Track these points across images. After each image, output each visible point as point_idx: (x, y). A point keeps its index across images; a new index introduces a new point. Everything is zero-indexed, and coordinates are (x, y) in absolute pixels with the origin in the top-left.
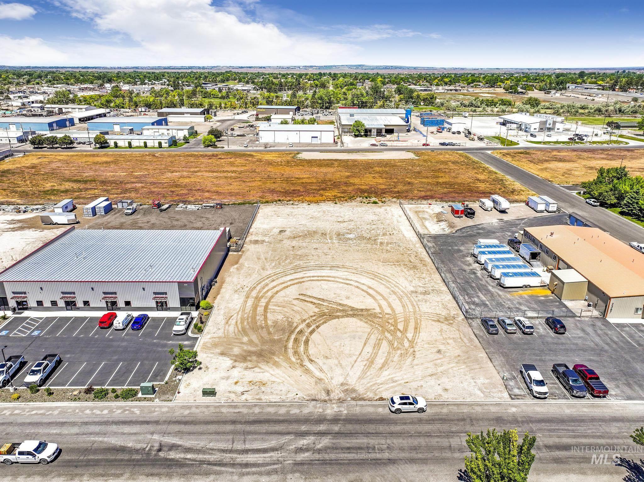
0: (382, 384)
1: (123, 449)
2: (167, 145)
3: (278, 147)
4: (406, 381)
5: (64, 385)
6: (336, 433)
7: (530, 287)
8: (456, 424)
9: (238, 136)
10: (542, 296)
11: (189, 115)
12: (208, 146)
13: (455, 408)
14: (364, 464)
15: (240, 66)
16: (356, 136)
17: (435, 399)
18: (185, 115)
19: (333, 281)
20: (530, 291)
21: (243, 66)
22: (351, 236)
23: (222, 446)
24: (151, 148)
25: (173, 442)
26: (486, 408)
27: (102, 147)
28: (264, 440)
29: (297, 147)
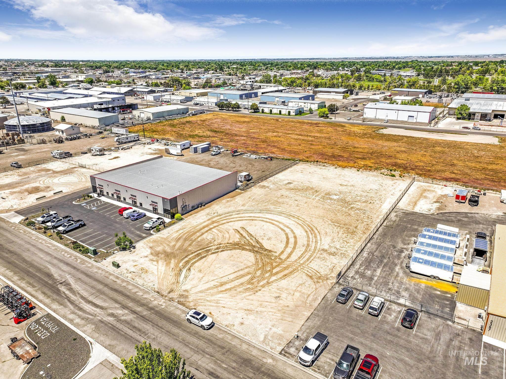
0: (208, 301)
1: (50, 276)
2: (294, 114)
3: (375, 122)
4: (224, 306)
5: (71, 237)
6: (141, 316)
7: (439, 279)
8: (213, 348)
9: (354, 111)
10: (439, 291)
11: (334, 94)
12: (322, 117)
13: (230, 337)
14: (129, 339)
15: (430, 56)
16: (458, 119)
17: (226, 326)
18: (332, 94)
19: (276, 225)
20: (434, 283)
21: (433, 56)
22: (335, 197)
23: (85, 294)
24: (283, 115)
25: (71, 282)
26: (251, 349)
27: (255, 112)
28: (105, 301)
29: (391, 123)
